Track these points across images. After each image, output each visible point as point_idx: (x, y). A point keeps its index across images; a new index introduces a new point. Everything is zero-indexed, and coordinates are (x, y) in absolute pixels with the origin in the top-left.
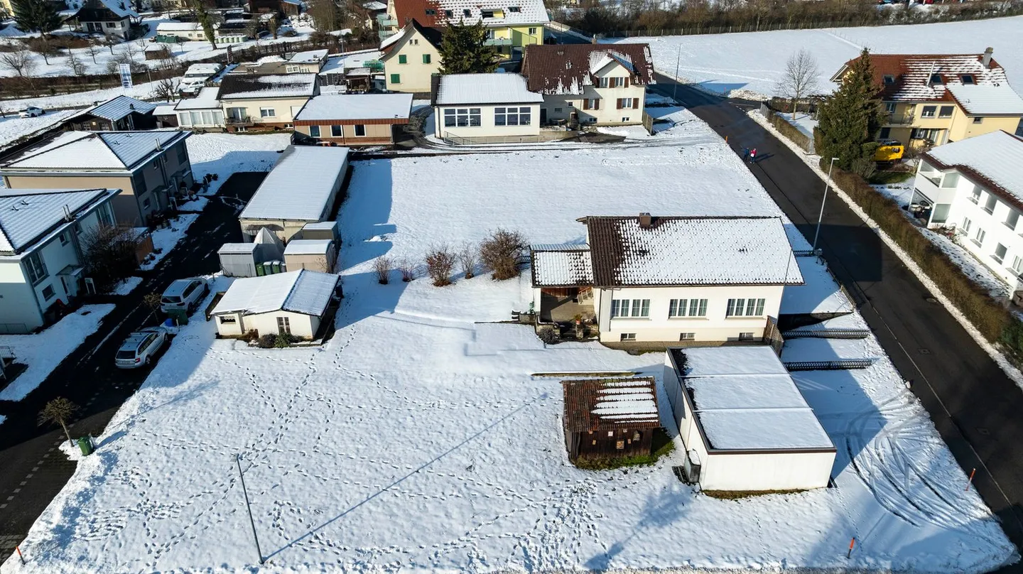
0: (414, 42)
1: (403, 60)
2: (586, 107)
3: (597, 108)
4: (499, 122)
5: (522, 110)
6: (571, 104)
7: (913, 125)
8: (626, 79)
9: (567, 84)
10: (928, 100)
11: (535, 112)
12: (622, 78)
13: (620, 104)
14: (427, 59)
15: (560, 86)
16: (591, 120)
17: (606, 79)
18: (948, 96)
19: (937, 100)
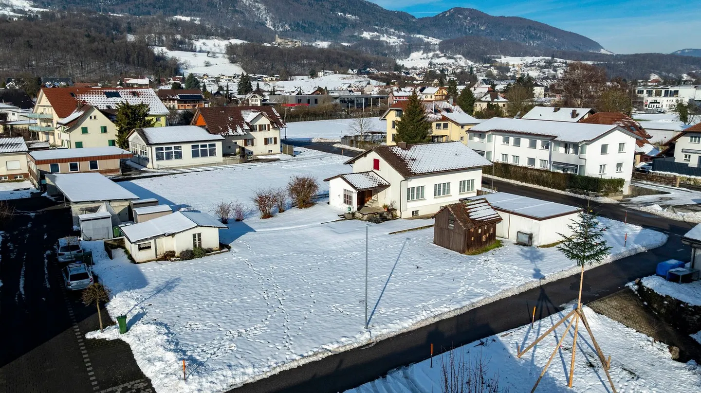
0: (93, 117)
1: (85, 131)
2: (246, 145)
3: (252, 145)
4: (195, 154)
5: (210, 145)
6: (236, 143)
7: (433, 135)
8: (269, 125)
9: (235, 129)
10: (437, 120)
11: (219, 147)
12: (265, 125)
13: (267, 141)
14: (104, 130)
15: (230, 131)
16: (249, 153)
17: (256, 125)
18: (444, 118)
19: (440, 120)
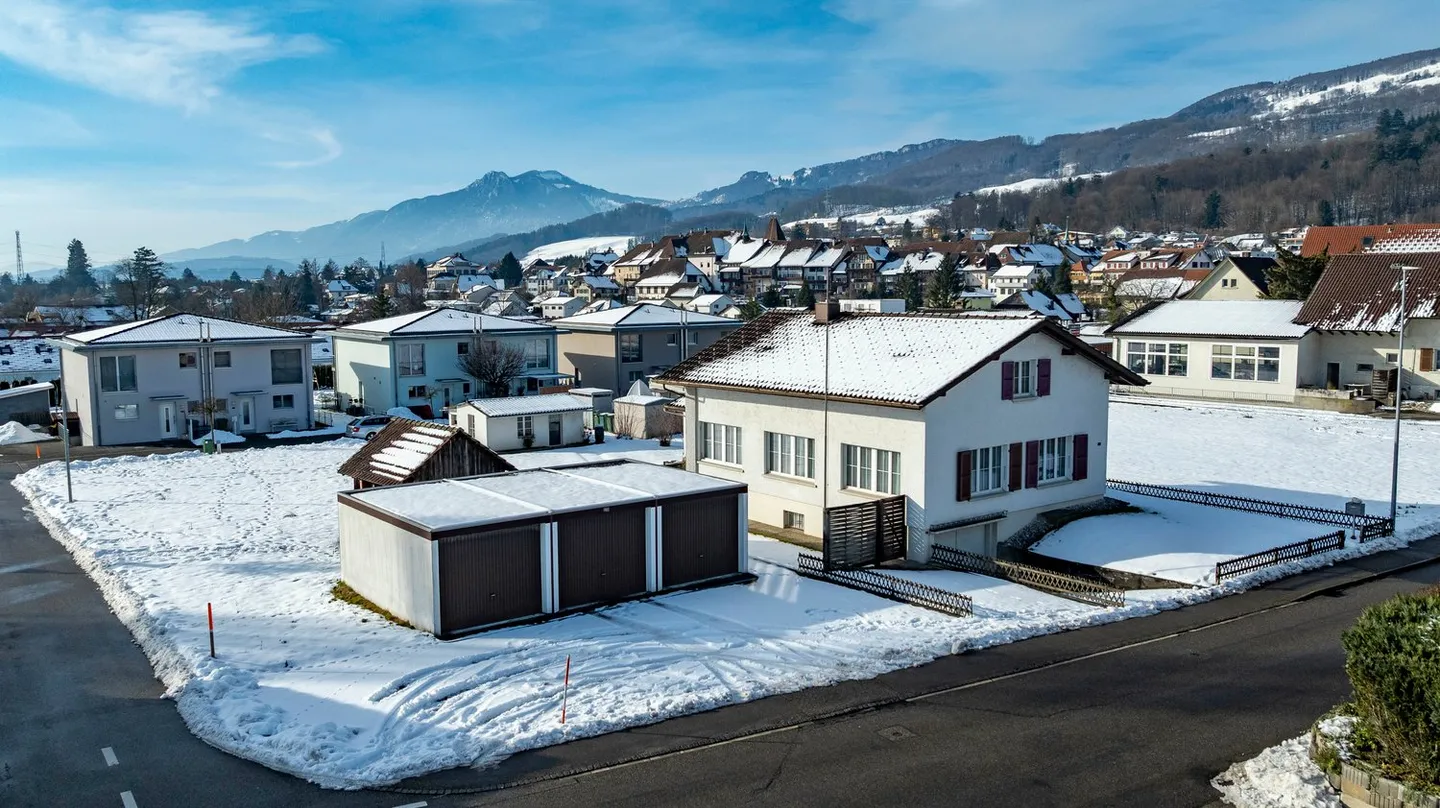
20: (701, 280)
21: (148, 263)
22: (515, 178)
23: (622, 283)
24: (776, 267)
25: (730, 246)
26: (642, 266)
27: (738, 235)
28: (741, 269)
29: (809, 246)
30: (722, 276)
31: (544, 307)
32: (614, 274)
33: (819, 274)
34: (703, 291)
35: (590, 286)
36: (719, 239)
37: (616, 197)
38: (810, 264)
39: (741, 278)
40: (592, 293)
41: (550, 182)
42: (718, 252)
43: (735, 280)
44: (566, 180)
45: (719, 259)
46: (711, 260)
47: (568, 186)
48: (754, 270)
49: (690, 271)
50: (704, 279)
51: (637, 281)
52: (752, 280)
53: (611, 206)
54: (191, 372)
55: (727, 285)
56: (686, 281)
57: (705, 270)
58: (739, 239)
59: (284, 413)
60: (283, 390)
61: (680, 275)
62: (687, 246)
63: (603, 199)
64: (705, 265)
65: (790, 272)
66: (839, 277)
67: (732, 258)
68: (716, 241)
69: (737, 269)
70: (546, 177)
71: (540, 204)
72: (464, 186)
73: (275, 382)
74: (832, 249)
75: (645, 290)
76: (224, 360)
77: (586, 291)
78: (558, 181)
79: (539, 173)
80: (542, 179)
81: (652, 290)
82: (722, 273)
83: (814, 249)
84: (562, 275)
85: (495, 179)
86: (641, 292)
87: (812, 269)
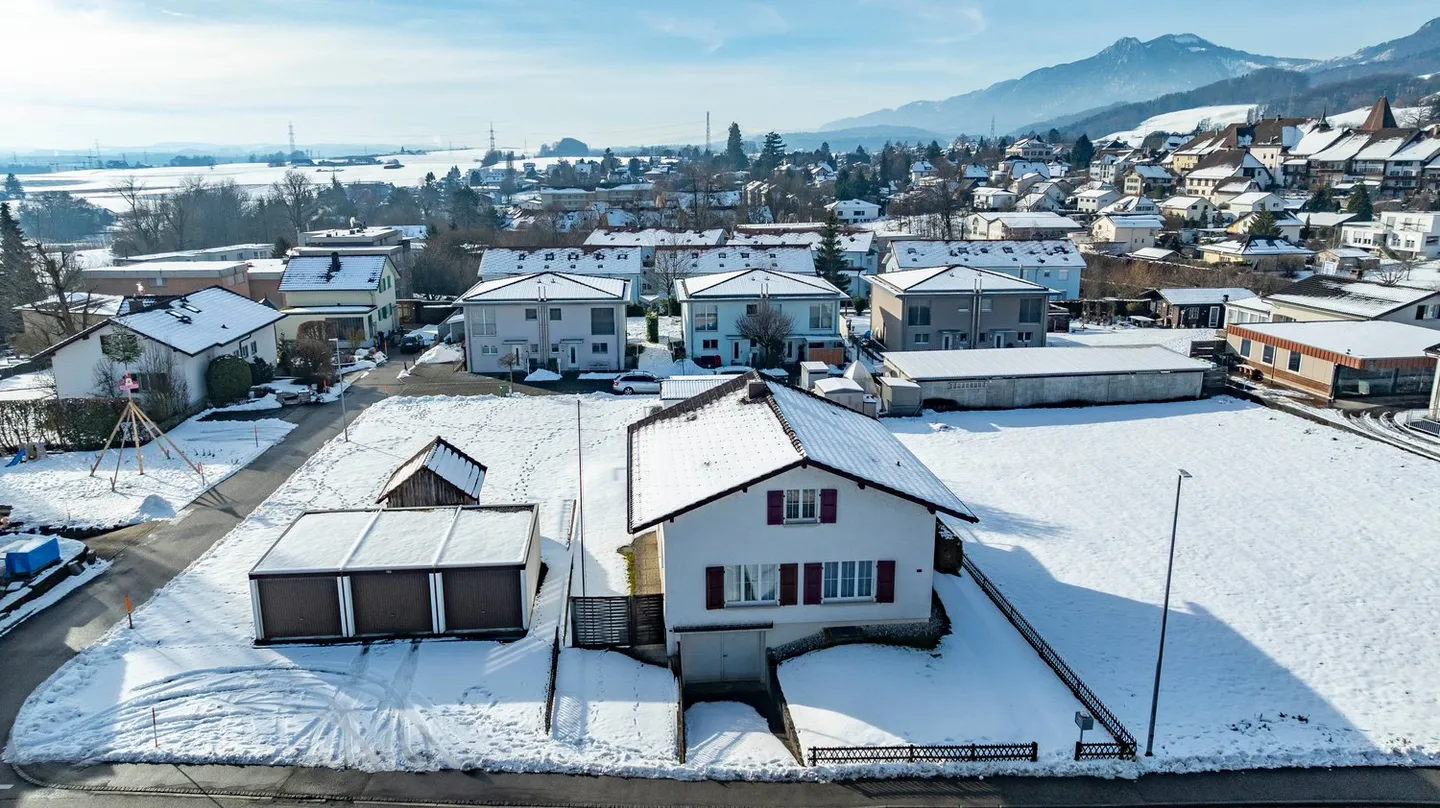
20: (1259, 173)
21: (776, 145)
22: (1148, 43)
23: (1179, 172)
24: (1352, 160)
25: (1302, 135)
26: (1200, 156)
27: (1314, 122)
28: (1309, 163)
29: (1400, 136)
30: (1285, 169)
31: (1079, 200)
32: (1172, 163)
33: (1406, 168)
34: (1257, 187)
35: (1140, 176)
36: (1292, 128)
37: (1257, 59)
38: (1398, 157)
39: (1308, 172)
40: (1142, 183)
41: (1182, 46)
42: (1286, 142)
43: (1299, 174)
44: (1202, 43)
45: (1285, 150)
46: (1276, 151)
47: (1203, 49)
48: (1324, 164)
49: (1248, 163)
50: (1263, 173)
51: (1191, 171)
52: (1319, 174)
53: (1249, 68)
54: (533, 323)
55: (1290, 179)
56: (1241, 174)
57: (1268, 163)
58: (1314, 128)
59: (600, 357)
60: (600, 339)
61: (1235, 168)
62: (1253, 136)
63: (1242, 61)
64: (1269, 156)
65: (1369, 166)
66: (1432, 172)
67: (1300, 150)
68: (1286, 131)
69: (1303, 162)
70: (1180, 41)
71: (1170, 70)
72: (1094, 53)
73: (593, 333)
74: (1432, 139)
75: (1195, 182)
76: (556, 314)
77: (1136, 181)
78: (1193, 44)
79: (1174, 37)
80: (1175, 43)
81: (1203, 183)
82: (1286, 166)
83: (1406, 139)
84: (1126, 160)
85: (1126, 45)
86: (1191, 184)
87: (1398, 163)
